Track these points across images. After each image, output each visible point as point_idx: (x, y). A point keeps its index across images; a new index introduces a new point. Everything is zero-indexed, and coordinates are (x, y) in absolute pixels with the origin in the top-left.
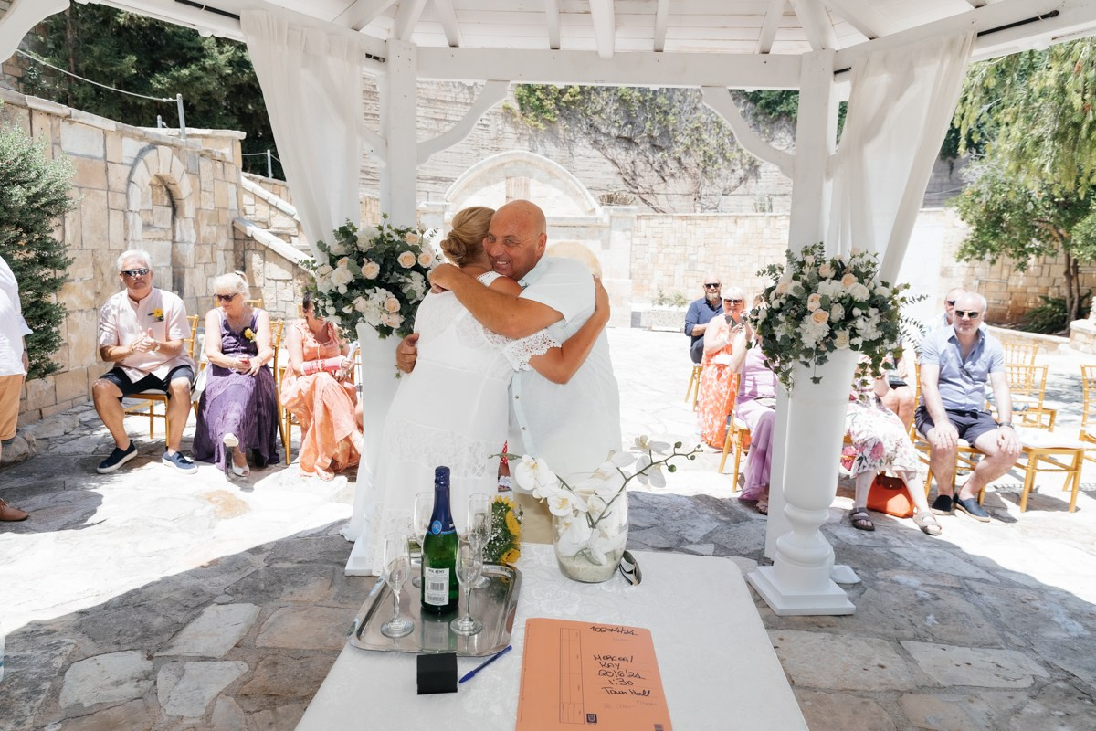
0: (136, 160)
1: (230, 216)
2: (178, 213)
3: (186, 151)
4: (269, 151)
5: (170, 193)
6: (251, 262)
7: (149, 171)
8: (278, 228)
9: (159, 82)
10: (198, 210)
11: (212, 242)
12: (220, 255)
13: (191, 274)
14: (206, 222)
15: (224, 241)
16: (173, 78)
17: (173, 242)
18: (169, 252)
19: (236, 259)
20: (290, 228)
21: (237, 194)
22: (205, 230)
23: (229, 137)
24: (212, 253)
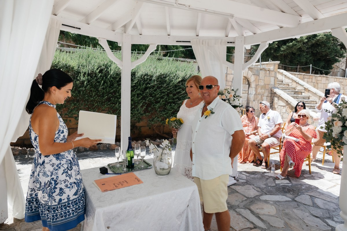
1: (270, 86)
2: (250, 86)
3: (255, 69)
4: (311, 65)
5: (248, 81)
6: (274, 100)
8: (299, 90)
9: (283, 48)
10: (256, 85)
11: (262, 94)
12: (265, 98)
13: (252, 103)
14: (260, 88)
15: (267, 93)
16: (288, 46)
17: (248, 94)
18: (247, 97)
19: (271, 99)
20: (302, 90)
21: (274, 80)
22: (259, 91)
23: (273, 64)
24: (261, 97)
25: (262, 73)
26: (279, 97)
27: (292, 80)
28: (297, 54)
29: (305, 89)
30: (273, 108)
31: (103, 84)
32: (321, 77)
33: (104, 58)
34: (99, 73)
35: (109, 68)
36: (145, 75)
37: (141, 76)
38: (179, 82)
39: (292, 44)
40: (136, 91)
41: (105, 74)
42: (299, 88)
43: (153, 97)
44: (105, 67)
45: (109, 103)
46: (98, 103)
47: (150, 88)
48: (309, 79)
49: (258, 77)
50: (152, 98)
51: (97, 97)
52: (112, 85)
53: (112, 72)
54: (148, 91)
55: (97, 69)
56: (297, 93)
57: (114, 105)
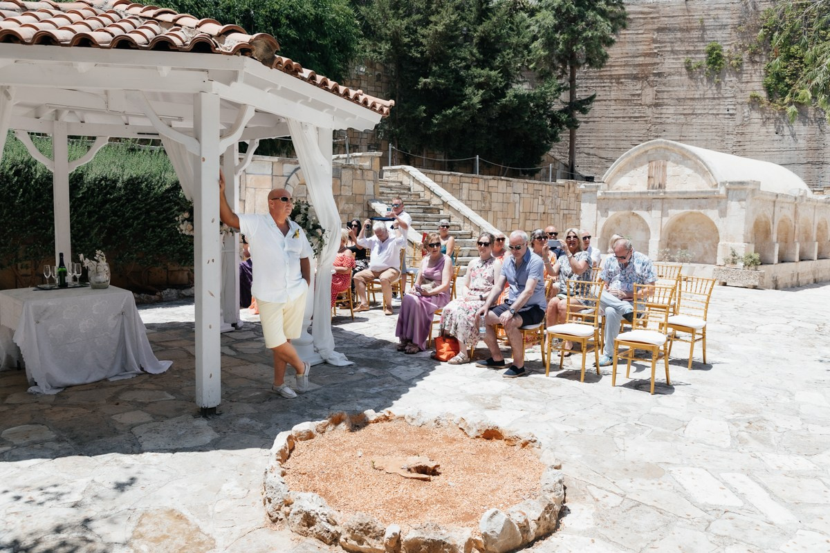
0: (292, 174)
1: (365, 198)
7: (299, 178)
9: (437, 119)
14: (344, 202)
16: (445, 116)
21: (374, 186)
23: (369, 156)
25: (346, 174)
27: (425, 186)
28: (467, 131)
31: (23, 195)
32: (496, 181)
33: (22, 151)
34: (15, 176)
35: (33, 168)
36: (102, 180)
37: (95, 181)
38: (168, 191)
40: (86, 206)
41: (26, 178)
42: (434, 201)
43: (119, 217)
44: (26, 165)
45: (36, 228)
46: (12, 228)
47: (112, 201)
49: (339, 180)
50: (116, 218)
51: (11, 217)
52: (39, 196)
53: (38, 175)
54: (107, 206)
55: (11, 169)
56: (429, 210)
57: (44, 231)
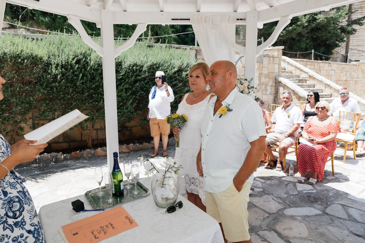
0: (238, 60)
1: (274, 75)
6: (279, 90)
7: (242, 63)
8: (303, 78)
10: (260, 74)
11: (266, 84)
12: (269, 88)
14: (264, 77)
15: (271, 83)
19: (275, 89)
20: (306, 78)
21: (278, 67)
22: (263, 80)
23: (277, 49)
24: (265, 87)
25: (265, 60)
26: (285, 86)
27: (296, 67)
28: (297, 39)
29: (310, 76)
30: (278, 99)
31: (82, 78)
32: (323, 64)
33: (81, 46)
34: (76, 64)
35: (89, 58)
36: (134, 66)
37: (129, 67)
38: (175, 73)
39: (292, 29)
40: (124, 85)
41: (84, 65)
42: (303, 76)
43: (144, 91)
44: (84, 56)
45: (91, 101)
46: (76, 102)
47: (140, 80)
48: (312, 65)
49: (262, 64)
50: (143, 92)
51: (75, 94)
52: (93, 78)
53: (92, 62)
54: (138, 84)
55: (73, 59)
56: (301, 81)
57: (97, 103)
